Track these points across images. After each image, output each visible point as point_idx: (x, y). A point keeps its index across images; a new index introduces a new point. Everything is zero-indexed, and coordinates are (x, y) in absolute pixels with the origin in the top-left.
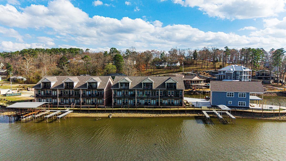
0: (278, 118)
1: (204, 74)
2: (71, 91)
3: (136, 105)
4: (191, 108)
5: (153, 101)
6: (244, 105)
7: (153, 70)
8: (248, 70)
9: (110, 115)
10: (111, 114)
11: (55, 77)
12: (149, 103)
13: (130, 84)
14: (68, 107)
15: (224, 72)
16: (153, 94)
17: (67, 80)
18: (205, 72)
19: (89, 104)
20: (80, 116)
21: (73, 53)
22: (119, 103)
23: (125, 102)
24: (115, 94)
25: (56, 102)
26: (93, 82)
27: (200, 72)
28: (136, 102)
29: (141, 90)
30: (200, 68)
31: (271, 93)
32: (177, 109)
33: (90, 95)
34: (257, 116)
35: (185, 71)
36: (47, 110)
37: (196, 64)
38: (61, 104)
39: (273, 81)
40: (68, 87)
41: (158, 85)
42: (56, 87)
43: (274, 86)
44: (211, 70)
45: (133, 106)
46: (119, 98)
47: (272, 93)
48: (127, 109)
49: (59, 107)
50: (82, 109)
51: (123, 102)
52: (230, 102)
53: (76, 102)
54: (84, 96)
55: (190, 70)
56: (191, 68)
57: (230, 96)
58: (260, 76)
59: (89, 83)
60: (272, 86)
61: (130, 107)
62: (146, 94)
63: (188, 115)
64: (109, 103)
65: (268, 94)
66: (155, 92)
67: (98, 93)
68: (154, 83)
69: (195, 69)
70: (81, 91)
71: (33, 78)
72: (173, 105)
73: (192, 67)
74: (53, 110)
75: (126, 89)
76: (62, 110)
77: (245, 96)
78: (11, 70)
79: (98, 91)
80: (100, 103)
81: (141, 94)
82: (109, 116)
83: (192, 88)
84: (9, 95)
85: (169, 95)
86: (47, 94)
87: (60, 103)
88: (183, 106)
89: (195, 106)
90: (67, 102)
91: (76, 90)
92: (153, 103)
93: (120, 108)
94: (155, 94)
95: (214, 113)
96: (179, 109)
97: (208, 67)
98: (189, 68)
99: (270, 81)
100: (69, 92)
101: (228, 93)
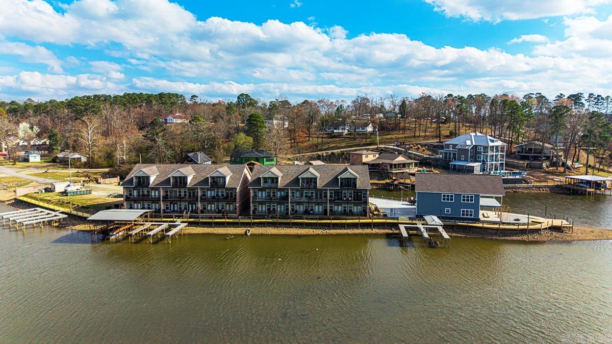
0: (525, 238)
1: (418, 148)
2: (182, 190)
3: (289, 214)
4: (381, 219)
5: (319, 208)
6: (471, 215)
7: (320, 140)
8: (499, 143)
9: (248, 231)
10: (249, 229)
11: (154, 167)
12: (312, 210)
13: (280, 179)
14: (179, 217)
15: (454, 146)
16: (319, 196)
17: (176, 174)
18: (420, 144)
19: (211, 211)
20: (198, 232)
21: (166, 104)
22: (262, 210)
23: (272, 209)
24: (255, 196)
25: (157, 208)
26: (219, 177)
27: (409, 145)
28: (290, 210)
29: (297, 190)
30: (410, 137)
31: (539, 187)
32: (358, 221)
33: (214, 197)
34: (491, 234)
35: (380, 143)
36: (147, 221)
37: (404, 129)
38: (166, 212)
39: (548, 163)
40: (176, 185)
41: (325, 182)
42: (157, 185)
43: (548, 173)
44: (433, 141)
45: (285, 215)
46: (261, 203)
47: (541, 188)
48: (275, 220)
49: (164, 217)
50: (201, 220)
51: (269, 209)
52: (448, 211)
53: (190, 209)
54: (204, 199)
55: (390, 141)
56: (393, 136)
57: (448, 199)
58: (524, 154)
59: (213, 178)
60: (544, 174)
61: (280, 218)
62: (306, 196)
63: (375, 231)
64: (245, 210)
65: (534, 189)
66: (321, 193)
67: (227, 193)
68: (320, 178)
69: (402, 138)
70: (199, 191)
71: (100, 157)
72: (351, 214)
73: (396, 135)
74: (155, 222)
75: (273, 188)
76: (170, 222)
77: (472, 200)
78: (57, 141)
79: (226, 190)
80: (229, 210)
81: (298, 196)
82: (246, 232)
83: (391, 178)
84: (72, 194)
85: (345, 199)
86: (143, 195)
87: (164, 210)
88: (368, 216)
89: (389, 216)
90: (176, 208)
91: (191, 190)
92: (319, 211)
93: (264, 218)
94: (321, 195)
95: (417, 229)
96: (361, 221)
97: (427, 134)
98: (389, 137)
99: (542, 164)
100: (180, 192)
101: (444, 196)
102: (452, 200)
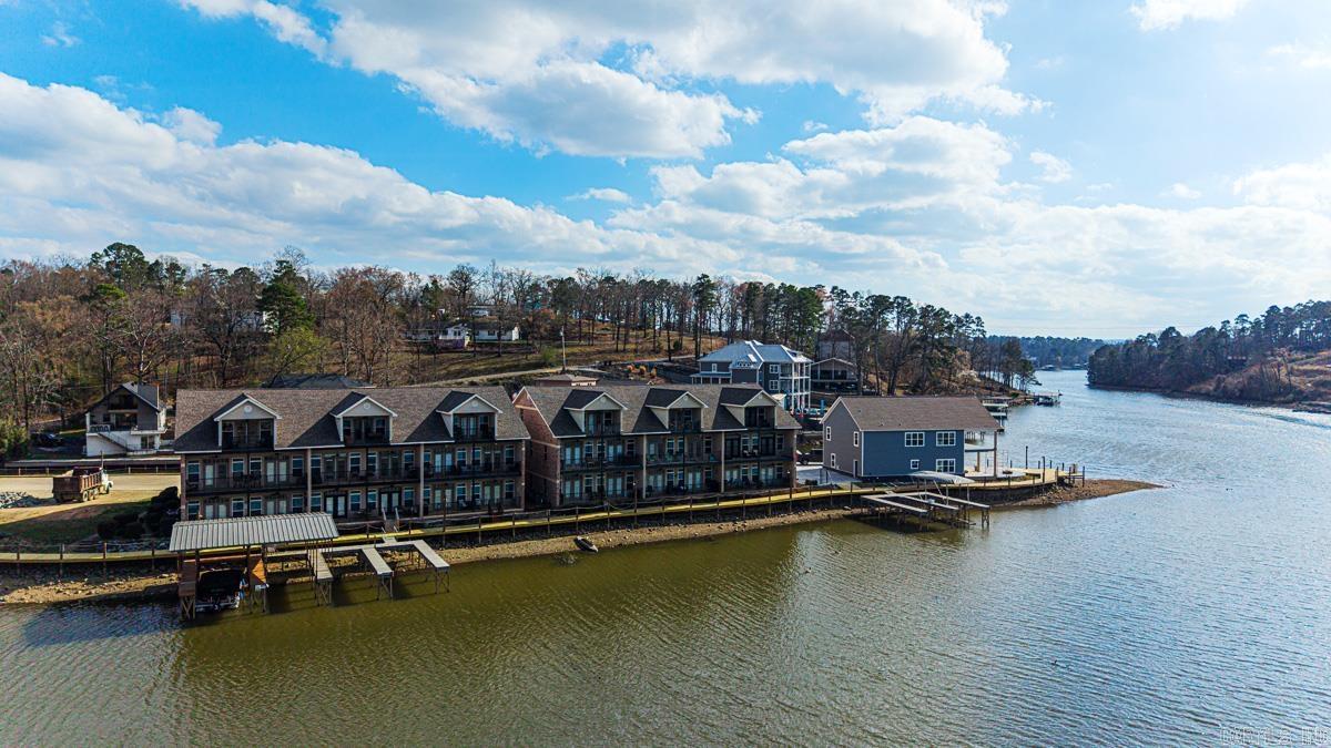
1: (642, 373)
3: (644, 496)
5: (695, 479)
6: (952, 469)
7: (413, 357)
8: (801, 359)
13: (623, 415)
16: (695, 450)
18: (643, 365)
23: (596, 490)
28: (644, 485)
41: (711, 419)
46: (577, 475)
48: (628, 512)
51: (589, 490)
52: (915, 464)
57: (915, 443)
66: (699, 444)
70: (422, 453)
77: (952, 441)
79: (484, 449)
88: (795, 487)
91: (399, 452)
92: (694, 485)
93: (603, 510)
94: (699, 449)
101: (909, 437)
102: (921, 443)
